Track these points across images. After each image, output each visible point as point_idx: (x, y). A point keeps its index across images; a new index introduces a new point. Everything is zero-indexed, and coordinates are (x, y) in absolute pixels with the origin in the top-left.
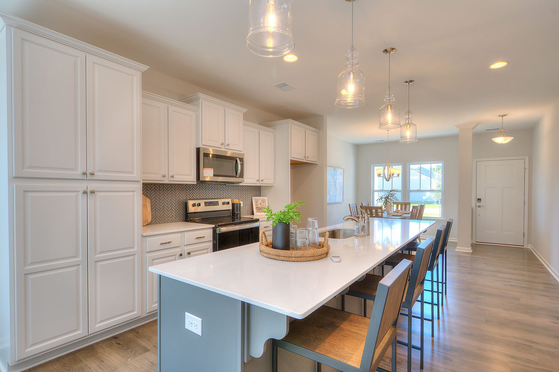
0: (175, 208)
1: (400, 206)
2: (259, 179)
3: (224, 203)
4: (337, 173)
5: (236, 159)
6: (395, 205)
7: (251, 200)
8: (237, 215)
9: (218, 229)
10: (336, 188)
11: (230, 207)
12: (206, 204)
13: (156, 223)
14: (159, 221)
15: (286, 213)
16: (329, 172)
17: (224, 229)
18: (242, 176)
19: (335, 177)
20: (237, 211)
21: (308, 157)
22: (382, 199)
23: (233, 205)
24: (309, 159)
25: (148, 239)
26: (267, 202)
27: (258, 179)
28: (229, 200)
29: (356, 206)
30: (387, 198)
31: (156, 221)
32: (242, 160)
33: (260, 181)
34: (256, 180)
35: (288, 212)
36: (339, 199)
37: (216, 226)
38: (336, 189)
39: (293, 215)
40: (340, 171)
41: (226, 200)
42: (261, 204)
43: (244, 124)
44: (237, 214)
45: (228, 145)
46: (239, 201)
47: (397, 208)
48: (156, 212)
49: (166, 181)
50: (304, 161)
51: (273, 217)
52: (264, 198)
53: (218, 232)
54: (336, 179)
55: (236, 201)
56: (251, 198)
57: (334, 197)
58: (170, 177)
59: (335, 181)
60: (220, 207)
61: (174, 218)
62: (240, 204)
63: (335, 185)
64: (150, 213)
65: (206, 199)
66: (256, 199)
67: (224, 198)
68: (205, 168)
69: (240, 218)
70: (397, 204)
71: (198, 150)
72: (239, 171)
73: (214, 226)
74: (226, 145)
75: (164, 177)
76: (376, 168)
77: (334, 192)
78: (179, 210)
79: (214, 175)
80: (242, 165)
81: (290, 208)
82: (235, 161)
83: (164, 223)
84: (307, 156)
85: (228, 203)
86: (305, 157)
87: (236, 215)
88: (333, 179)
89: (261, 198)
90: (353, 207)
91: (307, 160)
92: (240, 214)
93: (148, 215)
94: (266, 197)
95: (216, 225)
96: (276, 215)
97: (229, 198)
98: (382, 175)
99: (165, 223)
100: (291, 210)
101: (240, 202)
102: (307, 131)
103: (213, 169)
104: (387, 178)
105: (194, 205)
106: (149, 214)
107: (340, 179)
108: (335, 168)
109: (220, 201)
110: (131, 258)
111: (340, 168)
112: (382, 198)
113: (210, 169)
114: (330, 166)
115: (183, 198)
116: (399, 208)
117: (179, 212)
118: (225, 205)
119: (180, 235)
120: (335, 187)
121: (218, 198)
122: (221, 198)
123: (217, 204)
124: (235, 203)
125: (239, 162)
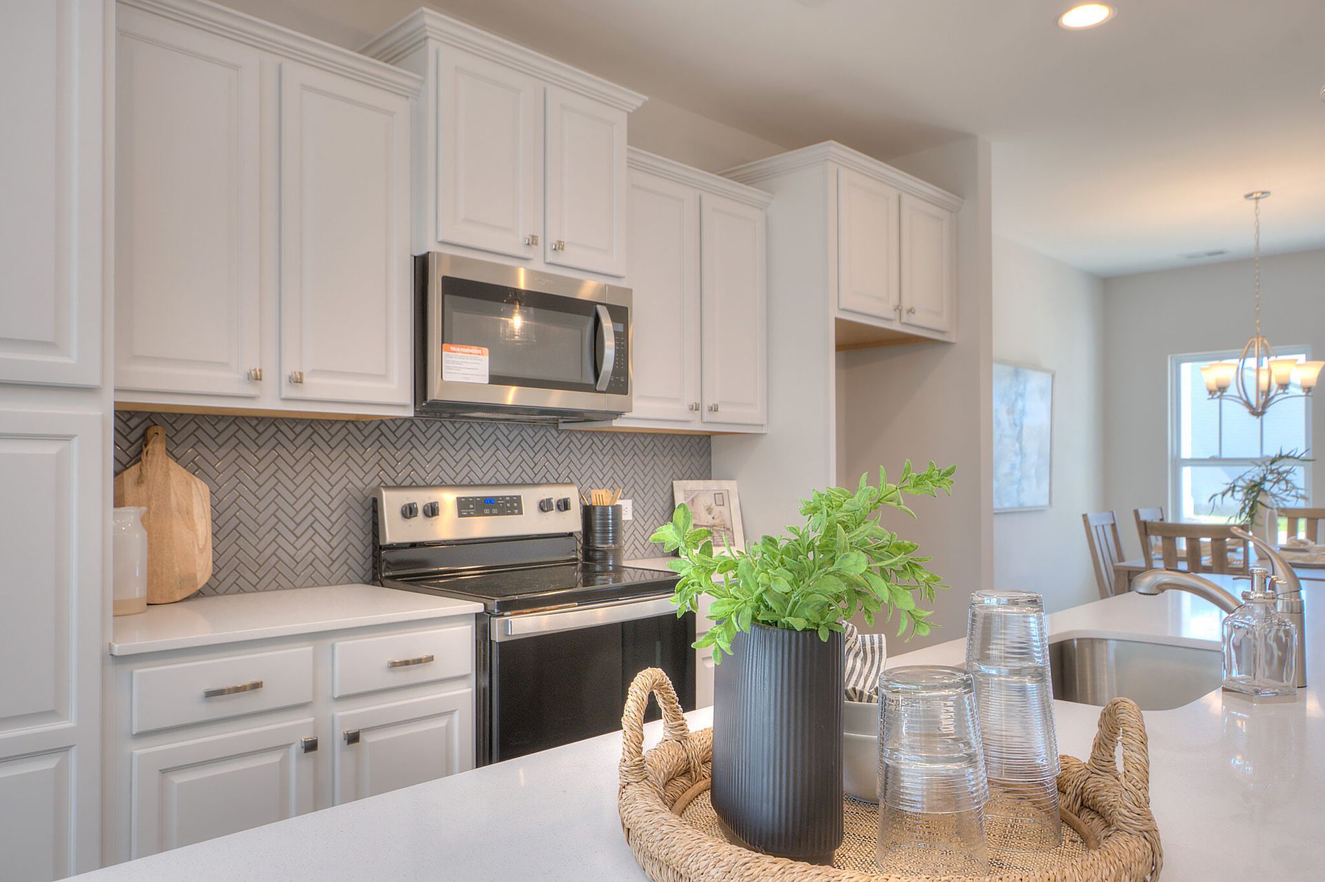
0: (328, 525)
1: (1302, 523)
2: (698, 401)
3: (545, 506)
4: (1025, 389)
5: (593, 314)
6: (1283, 523)
7: (669, 494)
8: (605, 558)
9: (497, 623)
10: (1021, 448)
11: (572, 522)
12: (466, 508)
13: (241, 590)
14: (254, 580)
15: (811, 555)
16: (1001, 383)
17: (526, 624)
18: (620, 384)
19: (1020, 405)
20: (605, 541)
21: (911, 311)
22: (1232, 495)
23: (588, 512)
24: (918, 319)
25: (140, 672)
26: (735, 502)
27: (693, 399)
28: (571, 493)
29: (1114, 525)
30: (1255, 489)
31: (241, 582)
32: (620, 314)
33: (706, 409)
34: (686, 407)
35: (829, 549)
36: (1034, 494)
37: (489, 608)
38: (1022, 452)
39: (869, 570)
40: (1036, 382)
41: (556, 493)
42: (709, 510)
43: (632, 165)
44: (605, 553)
45: (559, 247)
46: (614, 499)
47: (1292, 530)
48: (241, 542)
49: (269, 401)
50: (896, 327)
51: (717, 577)
52: (726, 485)
53: (497, 637)
54: (1023, 413)
55: (601, 497)
56: (668, 485)
57: (1016, 486)
58: (285, 380)
59: (1018, 422)
60: (529, 522)
61: (324, 571)
62: (617, 510)
63: (1019, 438)
64: (205, 546)
65: (471, 485)
66: (689, 488)
67: (548, 483)
68: (451, 343)
69: (618, 569)
70: (1293, 516)
71: (422, 265)
72: (608, 365)
73: (478, 607)
74: (548, 248)
75: (257, 379)
76: (1186, 369)
77: (1013, 467)
78: (345, 531)
79: (495, 379)
80: (622, 340)
81: (839, 515)
82: (591, 321)
83: (277, 589)
84: (906, 305)
85: (564, 505)
86: (898, 308)
87: (598, 555)
88: (1011, 411)
89: (712, 485)
90: (1100, 530)
91: (905, 324)
92: (617, 553)
93: (197, 551)
94: (734, 483)
95: (489, 603)
96: (736, 565)
97: (572, 483)
98: (1232, 391)
99: (280, 587)
100: (846, 528)
101: (619, 502)
102: (907, 200)
103: (486, 350)
104: (1254, 402)
105: (409, 512)
106: (201, 551)
107: (1036, 413)
108: (1018, 369)
109: (530, 497)
110: (49, 764)
111: (1037, 367)
112: (1233, 489)
113: (475, 350)
114: (1003, 362)
115: (366, 480)
116: (1302, 535)
117: (345, 543)
118: (553, 514)
119: (311, 648)
120: (1017, 445)
121: (524, 484)
122: (538, 484)
123: (511, 507)
124: (594, 507)
125: (607, 324)
